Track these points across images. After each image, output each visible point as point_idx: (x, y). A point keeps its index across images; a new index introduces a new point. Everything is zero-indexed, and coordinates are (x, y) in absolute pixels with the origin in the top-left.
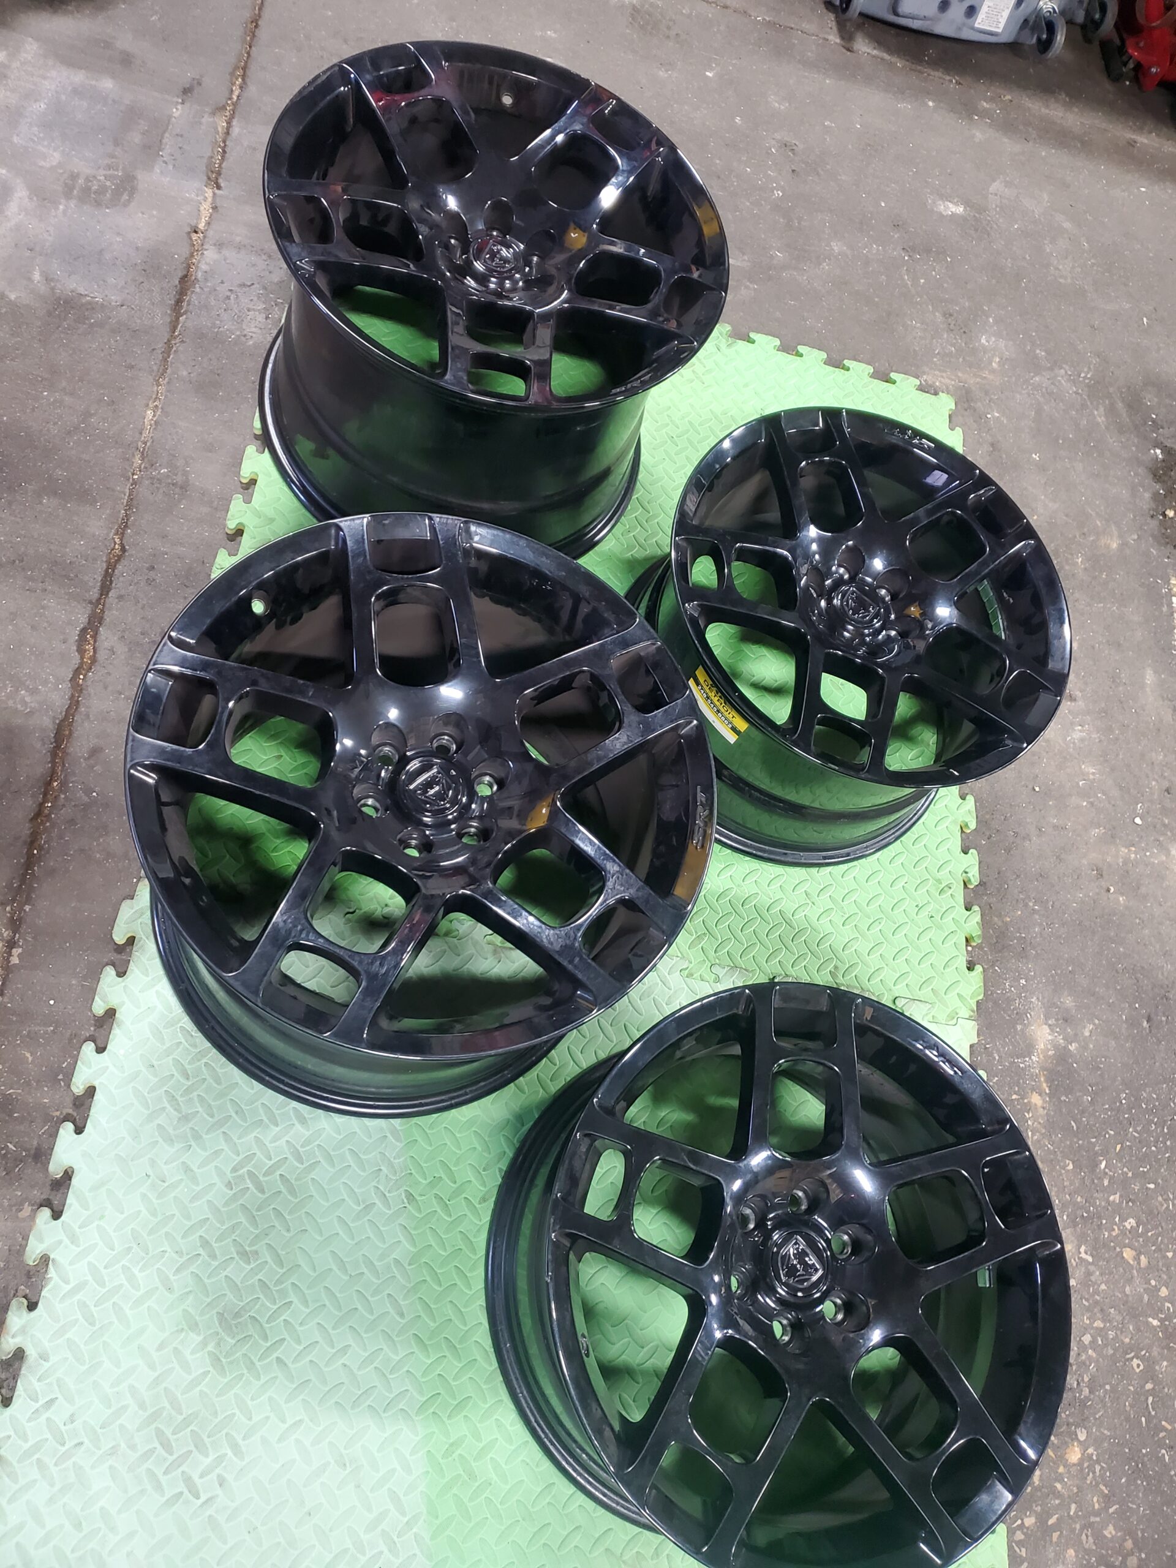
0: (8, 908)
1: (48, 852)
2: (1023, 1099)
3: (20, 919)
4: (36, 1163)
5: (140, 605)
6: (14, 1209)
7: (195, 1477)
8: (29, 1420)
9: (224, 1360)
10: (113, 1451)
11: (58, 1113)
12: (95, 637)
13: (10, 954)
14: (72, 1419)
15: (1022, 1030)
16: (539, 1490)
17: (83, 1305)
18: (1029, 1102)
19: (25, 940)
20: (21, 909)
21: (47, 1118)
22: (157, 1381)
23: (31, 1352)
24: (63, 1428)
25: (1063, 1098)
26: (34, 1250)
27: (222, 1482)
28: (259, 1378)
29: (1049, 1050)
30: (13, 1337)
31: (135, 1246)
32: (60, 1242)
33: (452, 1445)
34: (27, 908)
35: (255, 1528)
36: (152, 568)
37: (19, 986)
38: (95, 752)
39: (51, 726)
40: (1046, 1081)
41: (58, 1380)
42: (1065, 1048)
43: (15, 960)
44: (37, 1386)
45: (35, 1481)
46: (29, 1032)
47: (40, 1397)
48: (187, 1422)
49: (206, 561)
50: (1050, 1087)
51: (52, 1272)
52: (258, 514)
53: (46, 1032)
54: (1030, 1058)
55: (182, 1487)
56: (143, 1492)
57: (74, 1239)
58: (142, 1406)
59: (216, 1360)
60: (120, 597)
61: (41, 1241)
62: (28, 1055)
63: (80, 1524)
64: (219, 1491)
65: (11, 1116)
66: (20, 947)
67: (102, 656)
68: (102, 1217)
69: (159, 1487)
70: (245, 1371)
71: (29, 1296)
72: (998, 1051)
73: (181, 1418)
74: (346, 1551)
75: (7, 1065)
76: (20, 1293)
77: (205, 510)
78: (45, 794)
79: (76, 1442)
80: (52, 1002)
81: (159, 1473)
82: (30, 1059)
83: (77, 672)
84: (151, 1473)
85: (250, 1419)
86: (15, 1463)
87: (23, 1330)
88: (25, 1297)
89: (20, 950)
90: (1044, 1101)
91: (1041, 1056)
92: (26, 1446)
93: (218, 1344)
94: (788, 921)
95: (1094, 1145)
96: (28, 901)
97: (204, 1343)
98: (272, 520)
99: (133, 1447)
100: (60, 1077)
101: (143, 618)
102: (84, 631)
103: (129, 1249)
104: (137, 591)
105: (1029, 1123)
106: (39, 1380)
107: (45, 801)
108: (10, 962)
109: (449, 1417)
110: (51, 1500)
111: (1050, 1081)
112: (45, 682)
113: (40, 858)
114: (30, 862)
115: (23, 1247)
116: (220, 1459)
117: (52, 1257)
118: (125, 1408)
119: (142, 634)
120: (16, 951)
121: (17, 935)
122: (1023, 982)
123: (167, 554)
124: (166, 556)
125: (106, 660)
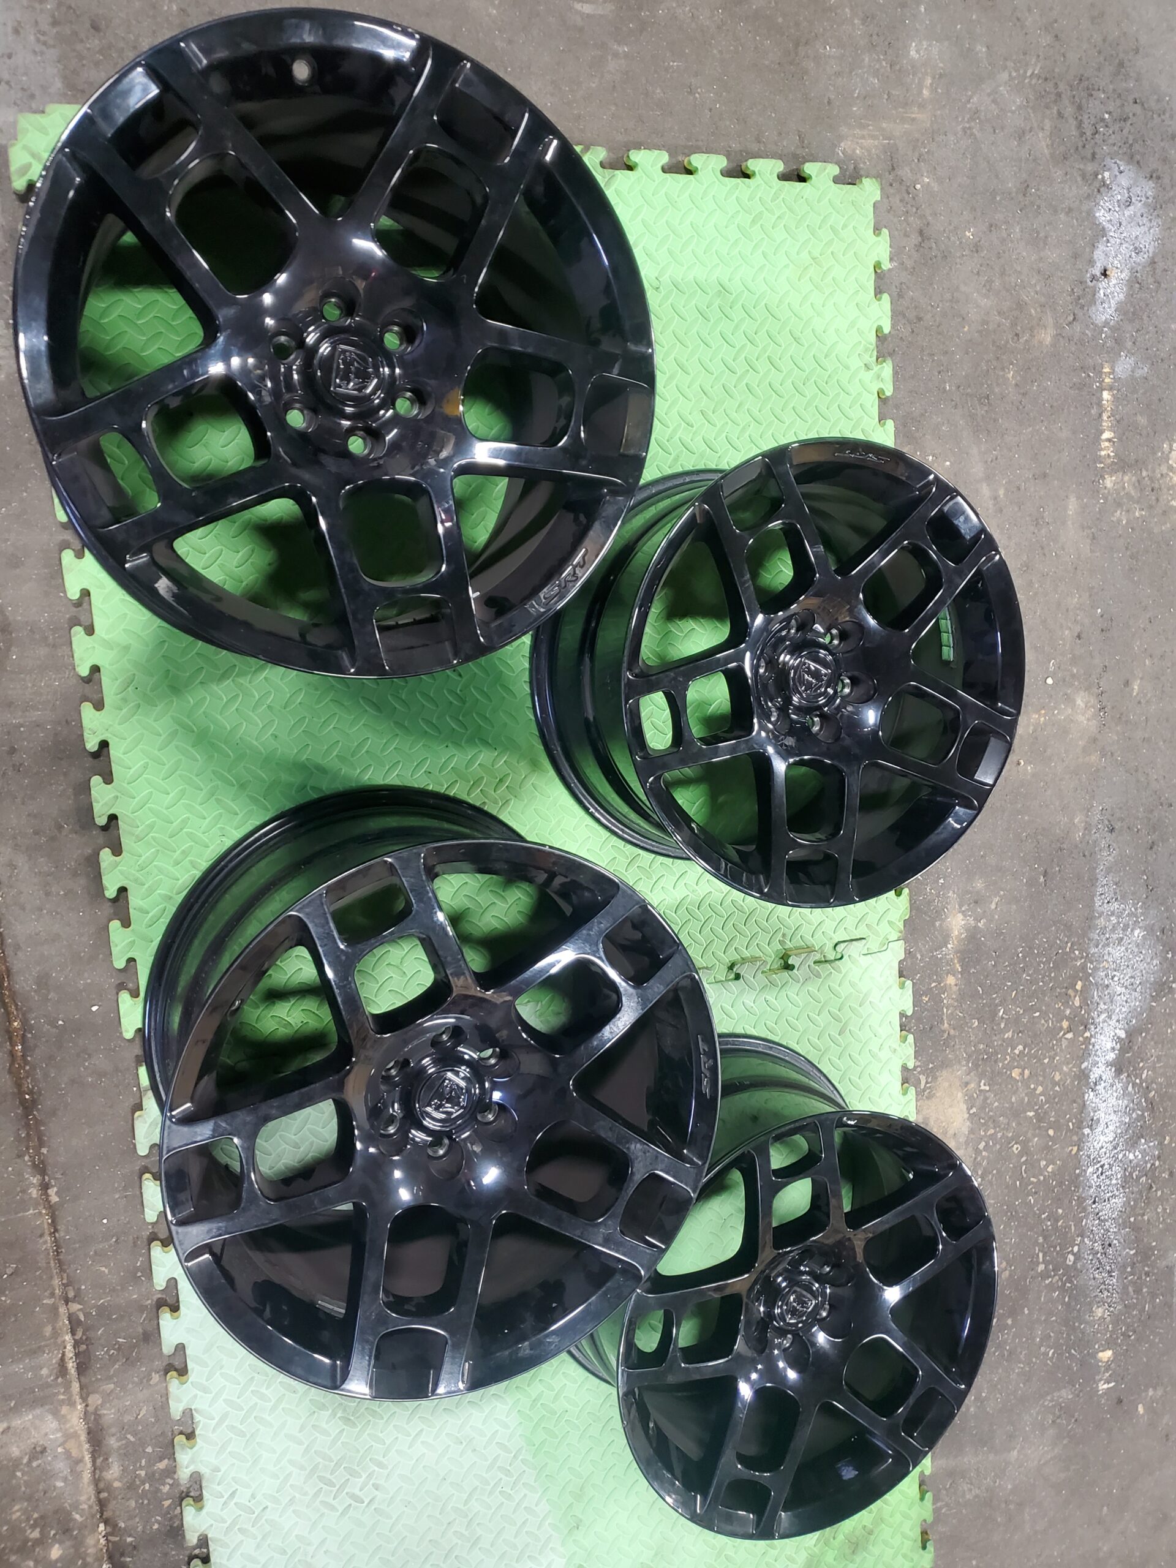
0: (27, 1158)
1: (40, 1094)
2: (940, 984)
3: (42, 1162)
4: (148, 1344)
5: (18, 800)
6: (145, 1381)
7: (357, 1492)
8: (222, 1510)
9: (352, 1418)
10: (292, 1501)
11: (149, 1302)
13: (47, 1195)
14: (253, 1496)
15: (941, 925)
17: (232, 1428)
18: (945, 985)
19: (55, 1179)
20: (39, 1154)
21: (142, 1309)
22: (307, 1450)
23: (204, 1470)
24: (249, 1504)
25: (973, 970)
26: (176, 1409)
27: (376, 1487)
28: (382, 1418)
29: (962, 934)
30: (186, 1468)
31: (256, 1375)
32: (195, 1396)
33: (534, 1401)
34: (44, 1151)
35: (410, 1502)
36: (12, 751)
37: (70, 1218)
38: (43, 982)
40: (959, 962)
41: (233, 1479)
42: (976, 927)
43: (54, 1199)
44: (219, 1488)
45: (242, 1541)
46: (95, 1252)
47: (224, 1494)
48: (338, 1464)
49: (69, 719)
50: (961, 966)
51: (197, 1417)
52: (108, 645)
53: (111, 1246)
54: (947, 947)
55: (350, 1501)
56: (322, 1515)
57: (206, 1390)
58: (302, 1468)
59: (346, 1420)
61: (179, 1401)
62: (103, 1269)
63: (285, 1551)
64: (377, 1493)
65: (110, 1318)
66: (53, 1186)
68: (222, 1367)
69: (333, 1508)
70: (371, 1418)
71: (184, 1430)
72: (920, 951)
73: (333, 1464)
74: (476, 1488)
75: (89, 1283)
76: (176, 1432)
77: (42, 651)
78: (10, 1039)
79: (261, 1508)
80: (105, 1221)
81: (330, 1500)
82: (107, 1271)
84: (324, 1503)
85: (385, 1444)
86: (223, 1538)
87: (192, 1461)
88: (181, 1433)
89: (55, 1189)
90: (957, 979)
91: (955, 942)
92: (227, 1525)
93: (345, 1410)
94: (740, 908)
95: (995, 999)
96: (41, 1144)
97: (334, 1414)
98: (126, 648)
99: (306, 1494)
100: (139, 1274)
101: (29, 815)
103: (253, 1378)
104: (9, 785)
105: (945, 1001)
106: (218, 1485)
107: (13, 1045)
108: (50, 1202)
109: (528, 1386)
110: (258, 1546)
111: (962, 961)
113: (34, 1102)
114: (28, 1108)
115: (165, 1405)
116: (370, 1476)
117: (193, 1408)
118: (290, 1474)
119: (36, 833)
120: (52, 1191)
121: (46, 1177)
122: (942, 881)
123: (22, 726)
124: (22, 729)
125: (10, 877)
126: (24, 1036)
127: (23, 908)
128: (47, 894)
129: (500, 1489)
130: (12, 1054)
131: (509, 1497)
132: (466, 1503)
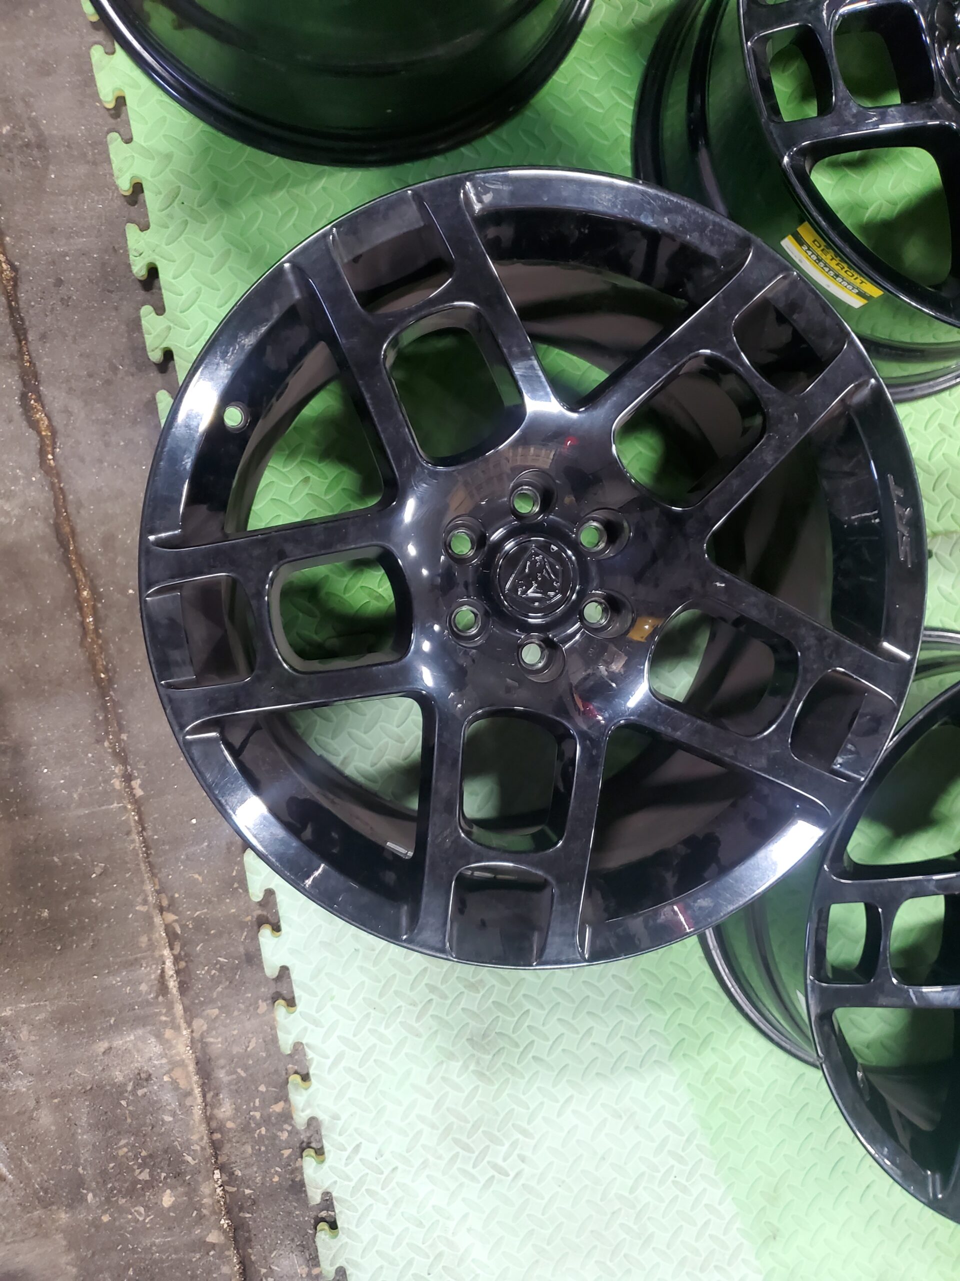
0: (106, 744)
1: (115, 672)
3: (123, 750)
4: (252, 966)
5: (69, 339)
6: (251, 1008)
7: (500, 1162)
8: (346, 1165)
9: (488, 1073)
10: (425, 1164)
11: (249, 918)
12: (39, 399)
13: (132, 789)
14: (380, 1154)
16: (793, 1082)
17: (350, 1070)
19: (138, 769)
20: (119, 740)
21: (242, 926)
22: (438, 1106)
23: (322, 1116)
24: (376, 1162)
26: (286, 1042)
27: (523, 1159)
28: (523, 1077)
30: (303, 1111)
31: (372, 1011)
32: (305, 1029)
33: (707, 1074)
34: (124, 737)
35: (563, 1182)
36: (59, 283)
37: (156, 816)
39: (47, 530)
41: (356, 1130)
43: (139, 792)
44: (341, 1139)
45: (371, 1205)
46: (187, 856)
47: (346, 1146)
48: (476, 1127)
49: (117, 246)
51: (310, 1054)
52: (148, 153)
53: (202, 850)
55: (492, 1172)
56: (461, 1185)
57: (316, 1023)
58: (433, 1126)
59: (480, 1075)
60: (43, 337)
61: (289, 1033)
62: (196, 876)
63: (421, 1223)
64: (523, 1166)
65: (208, 934)
66: (136, 778)
67: (59, 421)
68: (332, 998)
69: (473, 1178)
70: (509, 1076)
71: (299, 1071)
73: (469, 1126)
74: (643, 1174)
75: (182, 891)
76: (291, 1071)
77: (82, 169)
78: (81, 609)
79: (390, 1168)
80: (194, 821)
81: (469, 1168)
82: (200, 879)
83: (42, 453)
84: (464, 1172)
85: (528, 1108)
86: (349, 1199)
87: (308, 1104)
88: (296, 1073)
89: (139, 781)
92: (352, 1184)
93: (478, 1063)
96: (121, 729)
97: (465, 1067)
98: (168, 157)
99: (440, 1157)
100: (236, 885)
101: (81, 355)
102: (24, 398)
103: (368, 1015)
104: (58, 320)
106: (340, 1134)
107: (84, 617)
108: (134, 796)
109: (699, 1053)
110: (390, 1214)
112: (15, 479)
113: (110, 681)
114: (103, 688)
115: (275, 1040)
116: (514, 1144)
117: (304, 1042)
118: (420, 1133)
119: (90, 375)
120: (136, 784)
121: (129, 767)
123: (67, 255)
124: (67, 258)
125: (66, 425)
126: (94, 607)
127: (82, 460)
128: (107, 445)
129: (672, 1178)
130: (83, 625)
131: (685, 1190)
132: (632, 1190)
